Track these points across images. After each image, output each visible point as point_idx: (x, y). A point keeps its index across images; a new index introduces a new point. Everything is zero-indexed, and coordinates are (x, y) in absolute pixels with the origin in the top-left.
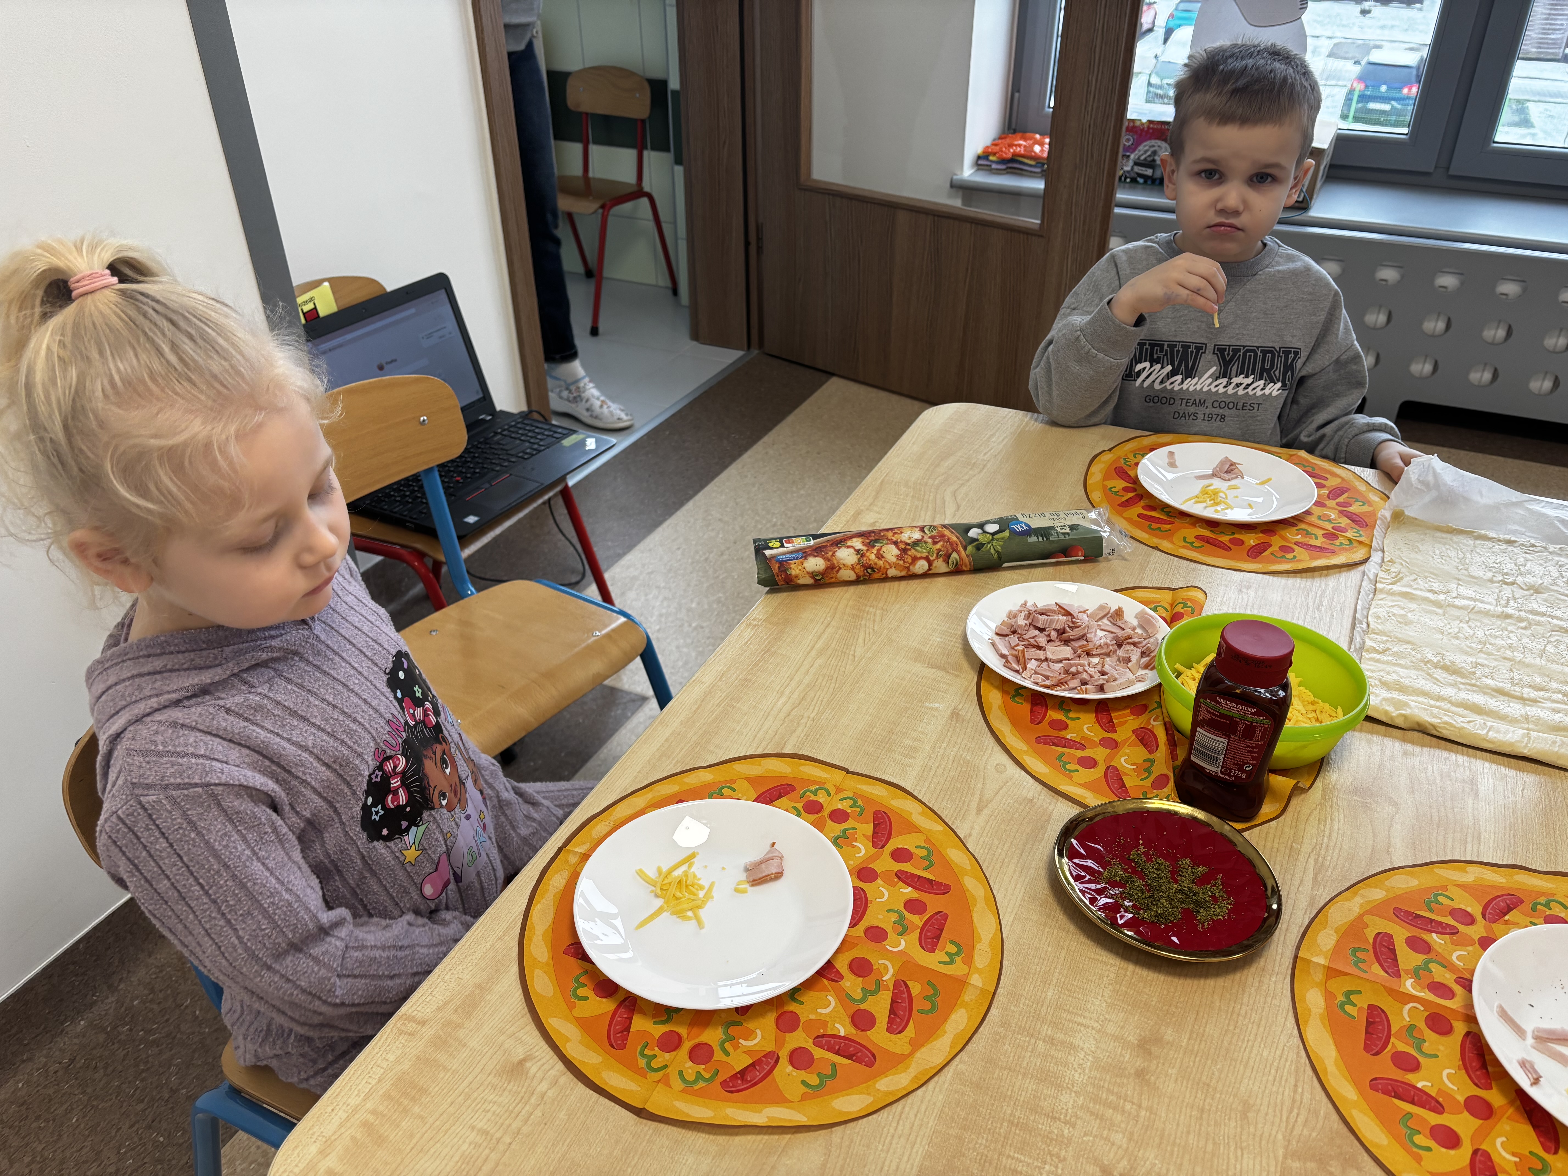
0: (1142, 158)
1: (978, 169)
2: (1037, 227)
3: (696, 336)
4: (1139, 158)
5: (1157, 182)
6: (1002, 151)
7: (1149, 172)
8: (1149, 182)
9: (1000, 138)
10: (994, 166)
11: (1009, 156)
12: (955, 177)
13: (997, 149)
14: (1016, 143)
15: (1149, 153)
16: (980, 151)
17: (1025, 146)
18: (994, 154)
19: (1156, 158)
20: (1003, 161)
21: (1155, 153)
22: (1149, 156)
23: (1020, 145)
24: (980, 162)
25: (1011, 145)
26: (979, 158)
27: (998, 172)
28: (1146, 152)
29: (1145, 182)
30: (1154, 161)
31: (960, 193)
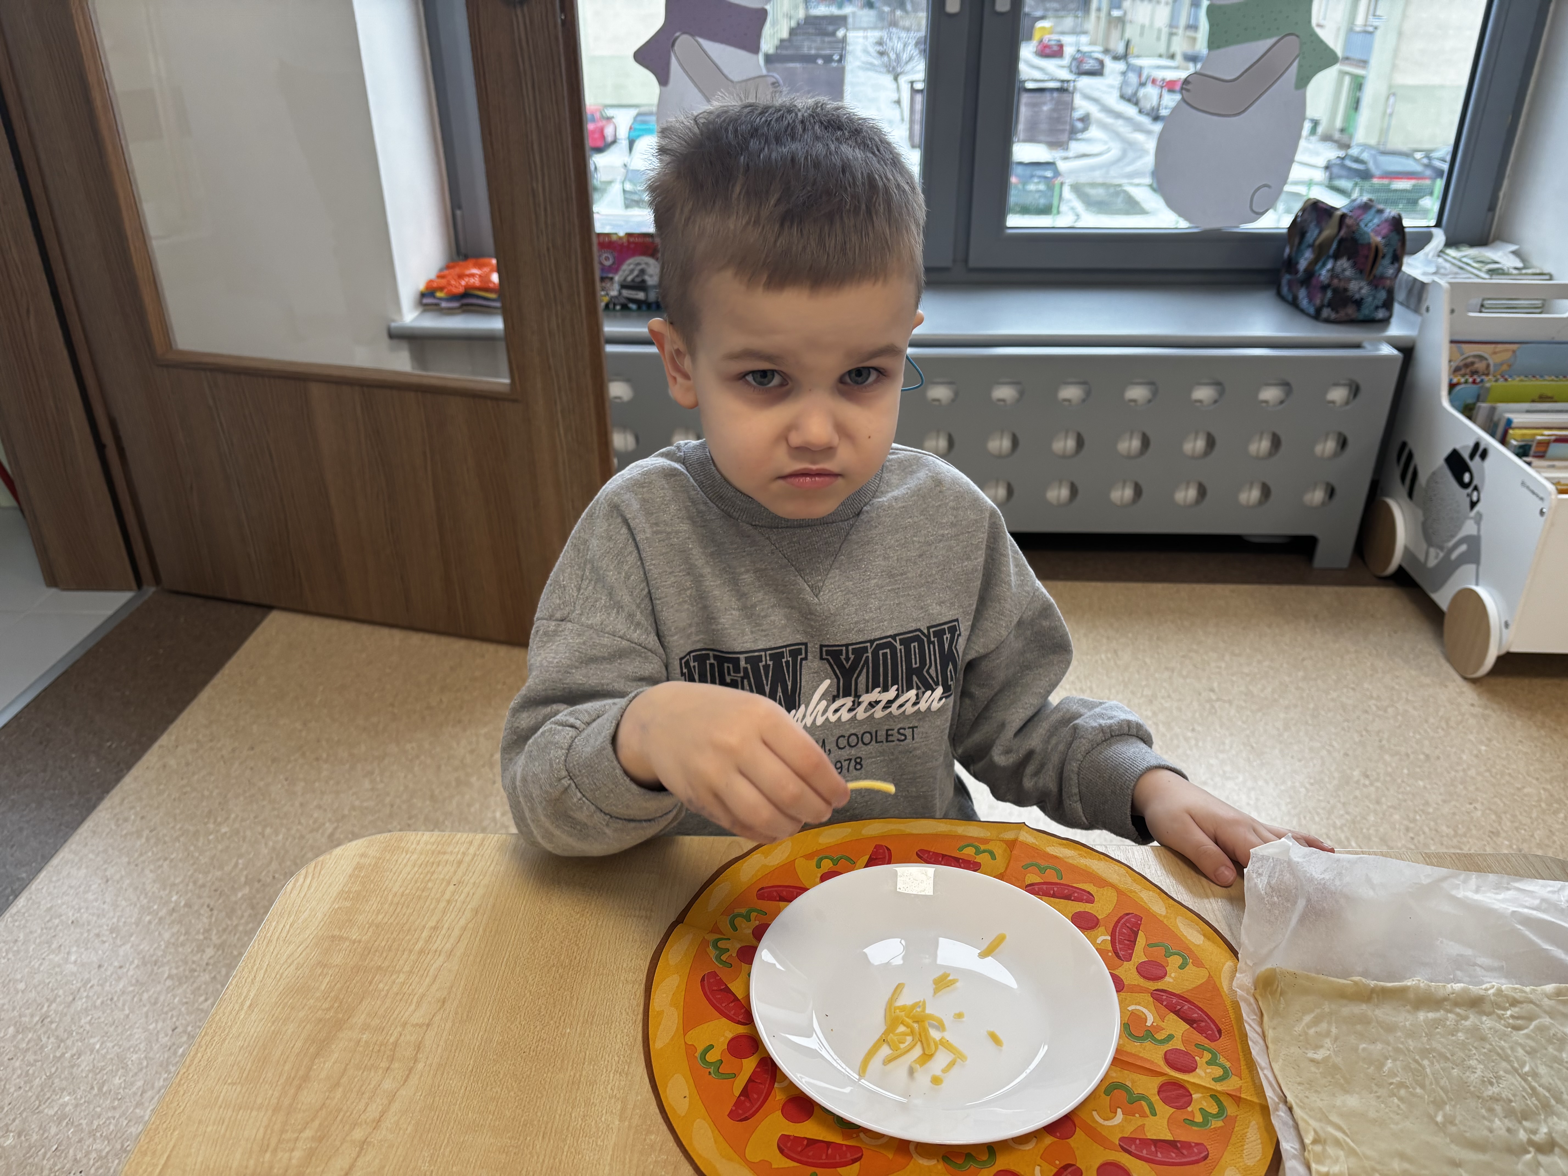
0: (630, 278)
1: (425, 311)
2: (507, 389)
3: (52, 580)
4: (625, 280)
5: (654, 306)
6: (451, 285)
7: (641, 295)
8: (644, 307)
9: (448, 267)
10: (444, 304)
11: (461, 290)
12: (393, 325)
13: (443, 282)
14: (468, 272)
15: (636, 273)
16: (422, 286)
17: (480, 276)
18: (441, 289)
19: (647, 278)
20: (453, 297)
21: (642, 272)
22: (637, 276)
23: (473, 275)
24: (426, 301)
25: (461, 276)
26: (423, 295)
27: (450, 312)
28: (632, 271)
29: (639, 308)
30: (644, 281)
31: (405, 345)
